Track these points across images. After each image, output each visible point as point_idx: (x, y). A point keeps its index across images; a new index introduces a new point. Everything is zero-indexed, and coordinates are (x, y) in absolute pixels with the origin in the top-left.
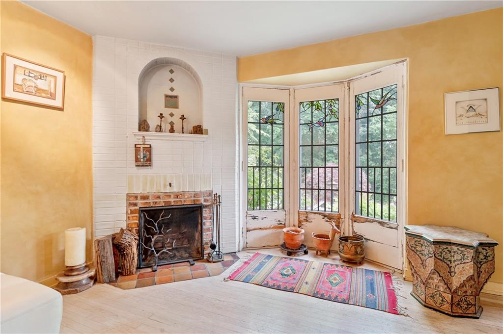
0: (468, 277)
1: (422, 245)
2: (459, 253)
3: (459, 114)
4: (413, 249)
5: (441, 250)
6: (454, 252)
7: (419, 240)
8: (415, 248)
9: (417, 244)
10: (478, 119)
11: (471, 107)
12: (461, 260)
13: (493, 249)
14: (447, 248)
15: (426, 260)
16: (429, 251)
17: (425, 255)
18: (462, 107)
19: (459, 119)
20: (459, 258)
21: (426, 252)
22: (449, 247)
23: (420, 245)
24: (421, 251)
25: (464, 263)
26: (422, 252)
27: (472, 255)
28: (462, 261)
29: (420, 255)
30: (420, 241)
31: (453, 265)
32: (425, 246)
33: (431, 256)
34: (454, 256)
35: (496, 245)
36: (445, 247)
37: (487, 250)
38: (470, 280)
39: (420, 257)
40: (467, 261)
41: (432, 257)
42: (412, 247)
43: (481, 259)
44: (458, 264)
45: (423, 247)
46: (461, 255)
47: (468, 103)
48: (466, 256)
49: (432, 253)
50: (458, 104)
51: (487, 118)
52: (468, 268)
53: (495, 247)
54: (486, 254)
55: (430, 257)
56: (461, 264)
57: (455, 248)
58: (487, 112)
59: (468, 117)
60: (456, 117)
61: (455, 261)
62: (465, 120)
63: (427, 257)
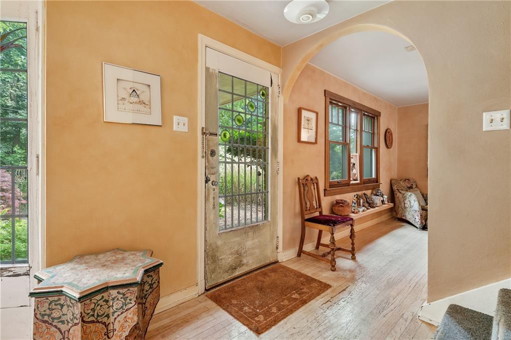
0: (132, 328)
1: (62, 306)
2: (120, 299)
3: (121, 96)
4: (46, 318)
5: (92, 306)
6: (113, 299)
7: (56, 298)
8: (49, 316)
9: (54, 307)
10: (141, 107)
11: (134, 90)
12: (122, 307)
13: (159, 272)
14: (103, 297)
15: (69, 331)
16: (73, 315)
17: (68, 322)
18: (125, 88)
19: (120, 102)
20: (120, 305)
21: (70, 316)
22: (105, 295)
23: (59, 307)
24: (60, 317)
25: (127, 310)
26: (64, 318)
27: (136, 294)
28: (123, 309)
29: (60, 325)
30: (59, 299)
31: (112, 319)
32: (68, 306)
33: (77, 322)
34: (112, 306)
35: (161, 266)
36: (99, 297)
37: (151, 276)
38: (134, 331)
39: (59, 329)
40: (131, 305)
41: (78, 324)
42: (43, 315)
43: (147, 291)
44: (119, 315)
45: (65, 308)
46: (122, 300)
47: (131, 85)
48: (128, 299)
49: (78, 316)
50: (121, 83)
51: (150, 108)
52: (130, 316)
53: (160, 268)
54: (152, 281)
55: (76, 324)
56: (122, 313)
57: (114, 293)
58: (150, 101)
59: (131, 103)
60: (118, 101)
61: (114, 312)
62: (129, 106)
63: (70, 325)
